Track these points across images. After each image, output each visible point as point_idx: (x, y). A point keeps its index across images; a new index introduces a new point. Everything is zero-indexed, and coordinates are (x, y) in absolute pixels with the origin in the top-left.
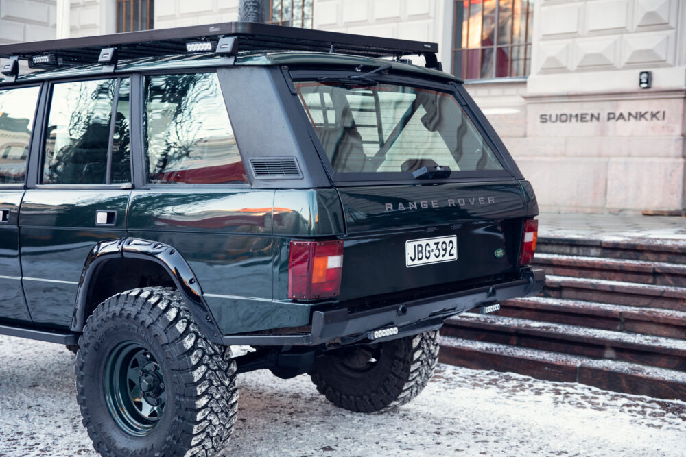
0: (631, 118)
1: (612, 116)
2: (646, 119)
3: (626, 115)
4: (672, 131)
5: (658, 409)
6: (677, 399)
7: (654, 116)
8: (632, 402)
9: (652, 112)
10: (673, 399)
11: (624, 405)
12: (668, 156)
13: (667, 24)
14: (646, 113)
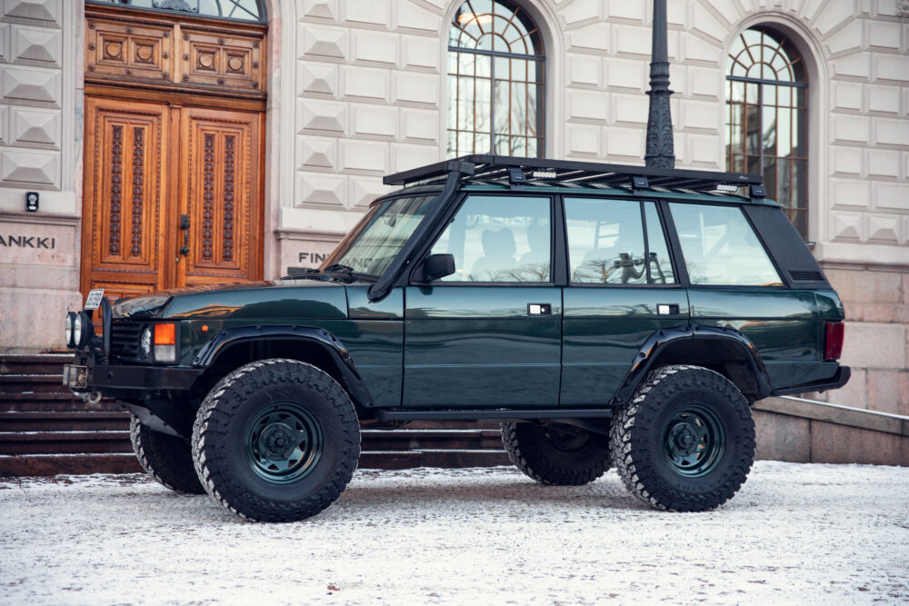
0: (13, 243)
2: (32, 246)
3: (7, 240)
4: (63, 261)
7: (41, 243)
9: (39, 239)
12: (62, 289)
13: (53, 144)
14: (32, 238)
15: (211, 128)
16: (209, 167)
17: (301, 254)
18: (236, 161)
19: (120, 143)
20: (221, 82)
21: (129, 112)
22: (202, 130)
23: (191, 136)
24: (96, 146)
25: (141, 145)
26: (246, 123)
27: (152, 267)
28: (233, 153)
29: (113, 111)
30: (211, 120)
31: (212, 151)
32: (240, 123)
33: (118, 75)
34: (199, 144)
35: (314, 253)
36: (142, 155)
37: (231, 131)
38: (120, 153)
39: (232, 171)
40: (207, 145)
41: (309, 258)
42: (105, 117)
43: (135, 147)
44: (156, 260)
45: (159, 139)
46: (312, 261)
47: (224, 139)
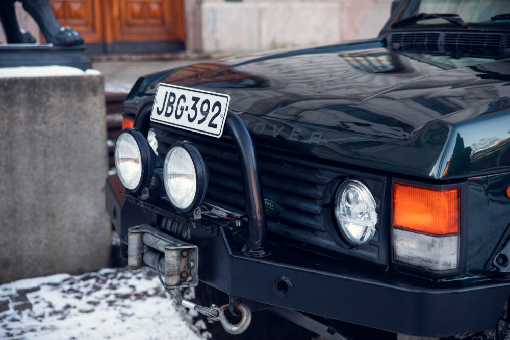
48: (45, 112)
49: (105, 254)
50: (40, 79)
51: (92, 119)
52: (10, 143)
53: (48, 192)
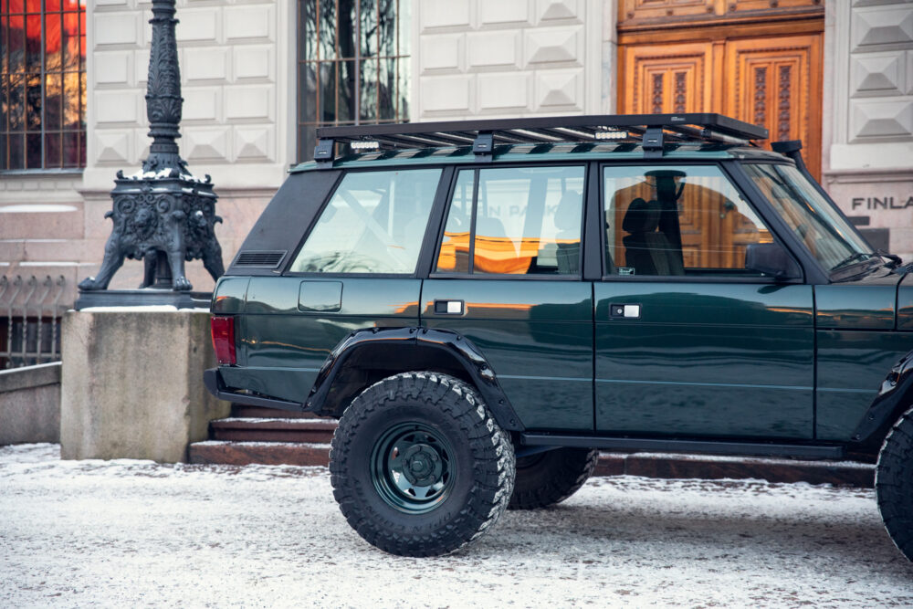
1: (515, 210)
5: (715, 487)
6: (727, 477)
8: (688, 484)
10: (723, 478)
11: (683, 487)
13: (574, 105)
15: (761, 60)
16: (760, 106)
17: (855, 200)
18: (792, 94)
19: (661, 93)
20: (775, 5)
21: (669, 57)
22: (752, 64)
23: (738, 73)
24: (635, 100)
25: (684, 92)
26: (803, 48)
27: (696, 225)
28: (789, 86)
29: (652, 58)
30: (761, 51)
31: (764, 87)
32: (797, 49)
33: (658, 17)
34: (748, 81)
35: (872, 197)
36: (684, 102)
37: (786, 59)
38: (661, 103)
39: (788, 108)
40: (758, 81)
41: (865, 204)
42: (644, 66)
43: (677, 95)
44: (700, 217)
45: (703, 82)
46: (869, 207)
47: (778, 71)
48: (148, 337)
49: (181, 451)
50: (146, 313)
51: (179, 345)
52: (124, 358)
53: (145, 397)
